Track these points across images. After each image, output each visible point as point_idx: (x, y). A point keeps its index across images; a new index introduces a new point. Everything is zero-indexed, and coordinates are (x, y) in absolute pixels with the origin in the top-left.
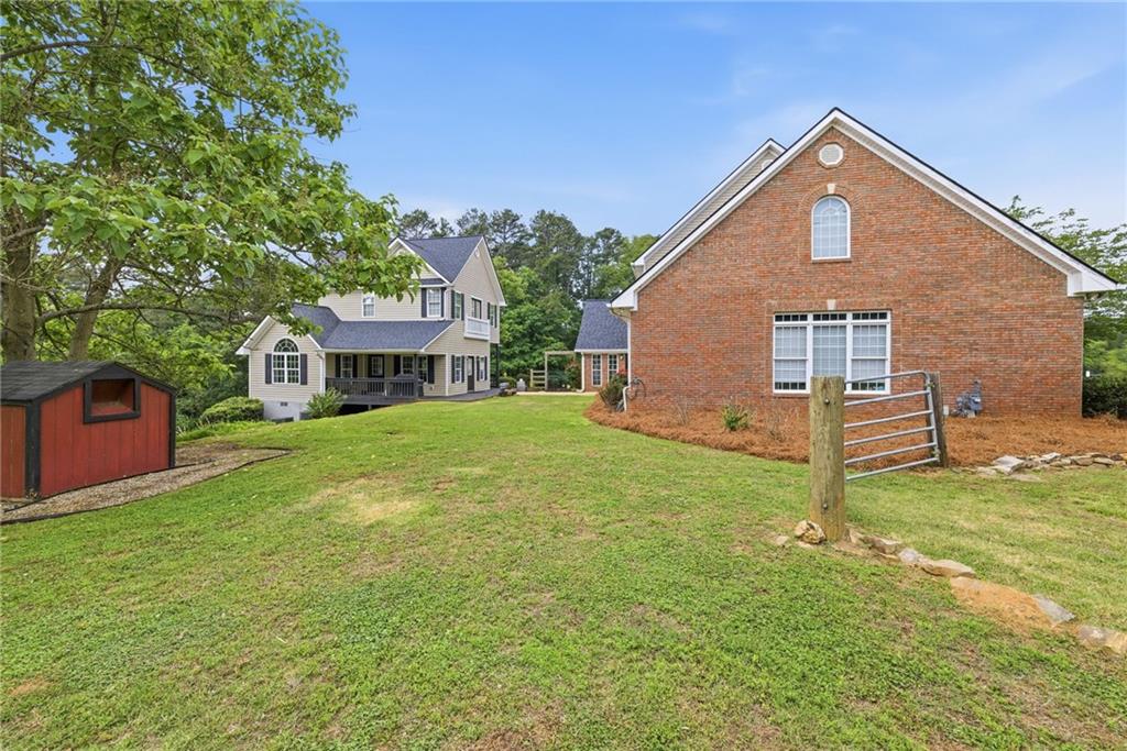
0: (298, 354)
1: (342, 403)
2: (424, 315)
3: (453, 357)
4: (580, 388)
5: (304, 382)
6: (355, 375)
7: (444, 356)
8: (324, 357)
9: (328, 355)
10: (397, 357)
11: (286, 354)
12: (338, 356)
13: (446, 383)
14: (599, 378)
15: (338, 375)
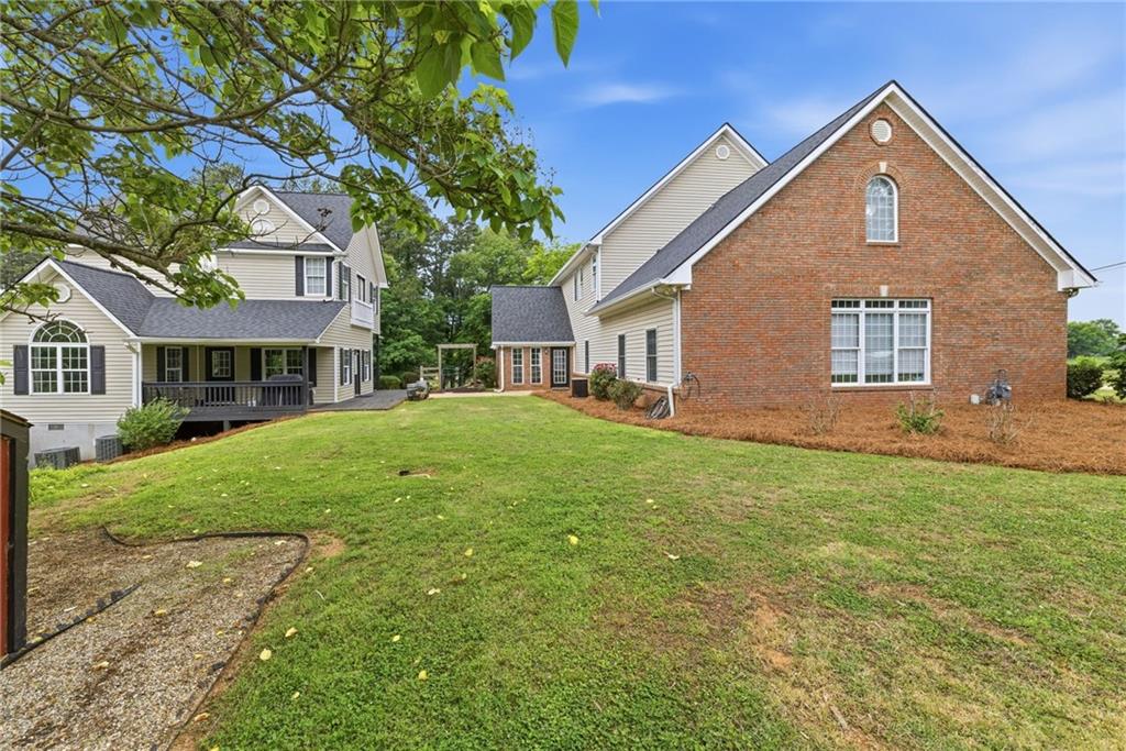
0: (87, 346)
1: (182, 420)
2: (300, 292)
3: (341, 350)
4: (498, 387)
5: (99, 389)
6: (186, 378)
7: (332, 348)
8: (139, 350)
9: (145, 347)
10: (255, 352)
11: (59, 346)
12: (160, 349)
13: (334, 386)
14: (520, 375)
15: (161, 377)
